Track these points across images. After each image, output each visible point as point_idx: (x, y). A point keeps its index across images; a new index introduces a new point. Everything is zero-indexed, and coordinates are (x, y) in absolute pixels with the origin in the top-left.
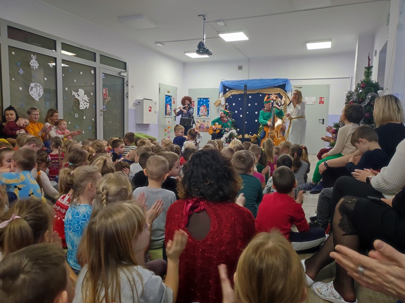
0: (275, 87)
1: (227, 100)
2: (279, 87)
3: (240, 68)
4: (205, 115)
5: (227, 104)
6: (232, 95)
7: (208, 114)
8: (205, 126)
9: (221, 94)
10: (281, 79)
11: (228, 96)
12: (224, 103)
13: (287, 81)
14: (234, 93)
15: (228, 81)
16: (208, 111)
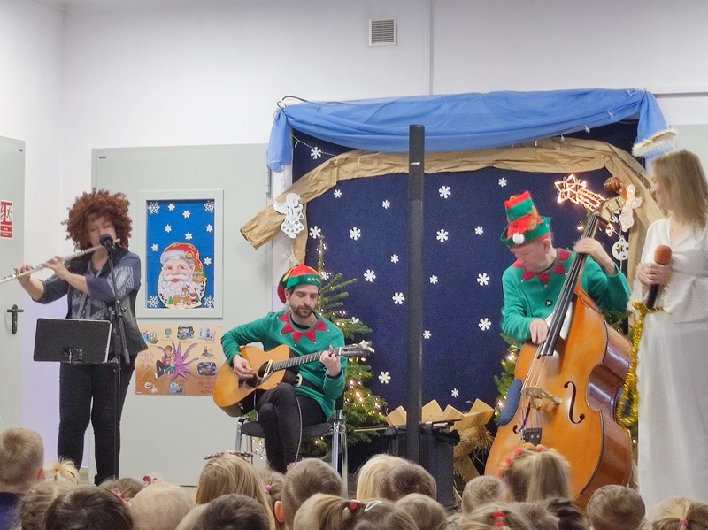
0: (581, 135)
1: (315, 211)
2: (601, 133)
3: (383, 32)
4: (191, 299)
5: (316, 232)
6: (340, 184)
7: (209, 290)
8: (194, 358)
9: (283, 177)
10: (608, 93)
11: (319, 190)
12: (301, 227)
13: (641, 101)
14: (355, 168)
15: (318, 106)
16: (209, 271)
